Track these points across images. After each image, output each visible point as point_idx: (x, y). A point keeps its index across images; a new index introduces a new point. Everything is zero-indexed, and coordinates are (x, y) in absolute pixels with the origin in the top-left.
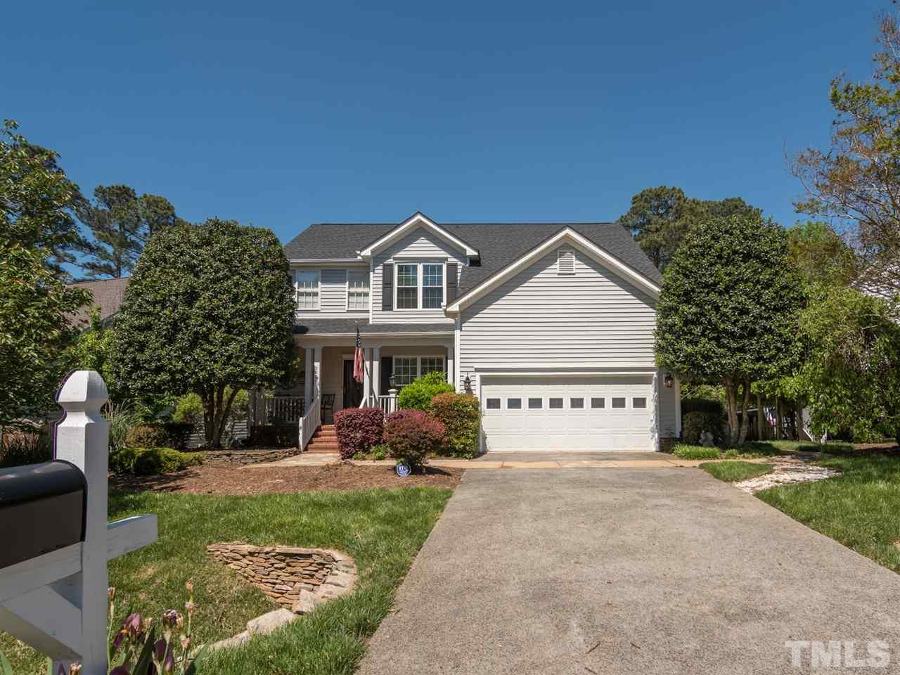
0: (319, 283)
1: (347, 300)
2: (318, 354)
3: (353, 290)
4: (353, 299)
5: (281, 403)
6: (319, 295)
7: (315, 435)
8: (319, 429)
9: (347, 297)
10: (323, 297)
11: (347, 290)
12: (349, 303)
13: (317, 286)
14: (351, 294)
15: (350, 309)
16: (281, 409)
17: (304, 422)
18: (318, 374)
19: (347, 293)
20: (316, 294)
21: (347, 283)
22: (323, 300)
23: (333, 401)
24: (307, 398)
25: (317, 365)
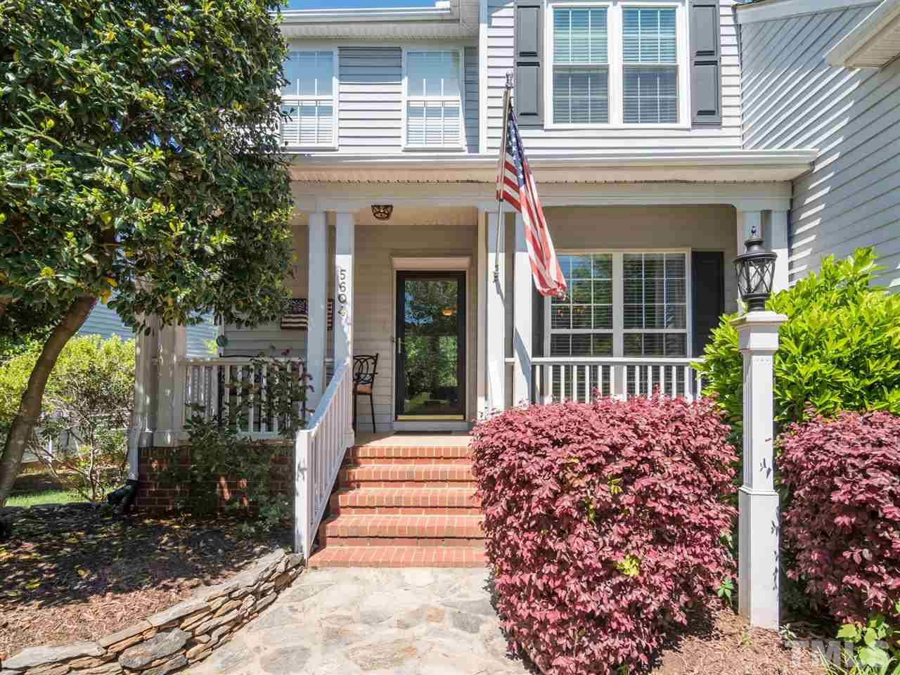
0: (335, 81)
1: (403, 124)
2: (345, 236)
3: (419, 99)
4: (419, 122)
5: (233, 378)
6: (335, 110)
7: (342, 484)
8: (350, 460)
9: (403, 115)
10: (344, 115)
11: (404, 97)
12: (408, 131)
13: (329, 91)
14: (413, 112)
15: (410, 146)
16: (233, 393)
17: (314, 445)
18: (346, 289)
19: (403, 106)
20: (327, 111)
21: (405, 81)
22: (344, 124)
23: (373, 376)
24: (315, 362)
25: (345, 262)
